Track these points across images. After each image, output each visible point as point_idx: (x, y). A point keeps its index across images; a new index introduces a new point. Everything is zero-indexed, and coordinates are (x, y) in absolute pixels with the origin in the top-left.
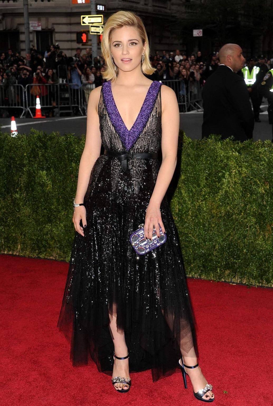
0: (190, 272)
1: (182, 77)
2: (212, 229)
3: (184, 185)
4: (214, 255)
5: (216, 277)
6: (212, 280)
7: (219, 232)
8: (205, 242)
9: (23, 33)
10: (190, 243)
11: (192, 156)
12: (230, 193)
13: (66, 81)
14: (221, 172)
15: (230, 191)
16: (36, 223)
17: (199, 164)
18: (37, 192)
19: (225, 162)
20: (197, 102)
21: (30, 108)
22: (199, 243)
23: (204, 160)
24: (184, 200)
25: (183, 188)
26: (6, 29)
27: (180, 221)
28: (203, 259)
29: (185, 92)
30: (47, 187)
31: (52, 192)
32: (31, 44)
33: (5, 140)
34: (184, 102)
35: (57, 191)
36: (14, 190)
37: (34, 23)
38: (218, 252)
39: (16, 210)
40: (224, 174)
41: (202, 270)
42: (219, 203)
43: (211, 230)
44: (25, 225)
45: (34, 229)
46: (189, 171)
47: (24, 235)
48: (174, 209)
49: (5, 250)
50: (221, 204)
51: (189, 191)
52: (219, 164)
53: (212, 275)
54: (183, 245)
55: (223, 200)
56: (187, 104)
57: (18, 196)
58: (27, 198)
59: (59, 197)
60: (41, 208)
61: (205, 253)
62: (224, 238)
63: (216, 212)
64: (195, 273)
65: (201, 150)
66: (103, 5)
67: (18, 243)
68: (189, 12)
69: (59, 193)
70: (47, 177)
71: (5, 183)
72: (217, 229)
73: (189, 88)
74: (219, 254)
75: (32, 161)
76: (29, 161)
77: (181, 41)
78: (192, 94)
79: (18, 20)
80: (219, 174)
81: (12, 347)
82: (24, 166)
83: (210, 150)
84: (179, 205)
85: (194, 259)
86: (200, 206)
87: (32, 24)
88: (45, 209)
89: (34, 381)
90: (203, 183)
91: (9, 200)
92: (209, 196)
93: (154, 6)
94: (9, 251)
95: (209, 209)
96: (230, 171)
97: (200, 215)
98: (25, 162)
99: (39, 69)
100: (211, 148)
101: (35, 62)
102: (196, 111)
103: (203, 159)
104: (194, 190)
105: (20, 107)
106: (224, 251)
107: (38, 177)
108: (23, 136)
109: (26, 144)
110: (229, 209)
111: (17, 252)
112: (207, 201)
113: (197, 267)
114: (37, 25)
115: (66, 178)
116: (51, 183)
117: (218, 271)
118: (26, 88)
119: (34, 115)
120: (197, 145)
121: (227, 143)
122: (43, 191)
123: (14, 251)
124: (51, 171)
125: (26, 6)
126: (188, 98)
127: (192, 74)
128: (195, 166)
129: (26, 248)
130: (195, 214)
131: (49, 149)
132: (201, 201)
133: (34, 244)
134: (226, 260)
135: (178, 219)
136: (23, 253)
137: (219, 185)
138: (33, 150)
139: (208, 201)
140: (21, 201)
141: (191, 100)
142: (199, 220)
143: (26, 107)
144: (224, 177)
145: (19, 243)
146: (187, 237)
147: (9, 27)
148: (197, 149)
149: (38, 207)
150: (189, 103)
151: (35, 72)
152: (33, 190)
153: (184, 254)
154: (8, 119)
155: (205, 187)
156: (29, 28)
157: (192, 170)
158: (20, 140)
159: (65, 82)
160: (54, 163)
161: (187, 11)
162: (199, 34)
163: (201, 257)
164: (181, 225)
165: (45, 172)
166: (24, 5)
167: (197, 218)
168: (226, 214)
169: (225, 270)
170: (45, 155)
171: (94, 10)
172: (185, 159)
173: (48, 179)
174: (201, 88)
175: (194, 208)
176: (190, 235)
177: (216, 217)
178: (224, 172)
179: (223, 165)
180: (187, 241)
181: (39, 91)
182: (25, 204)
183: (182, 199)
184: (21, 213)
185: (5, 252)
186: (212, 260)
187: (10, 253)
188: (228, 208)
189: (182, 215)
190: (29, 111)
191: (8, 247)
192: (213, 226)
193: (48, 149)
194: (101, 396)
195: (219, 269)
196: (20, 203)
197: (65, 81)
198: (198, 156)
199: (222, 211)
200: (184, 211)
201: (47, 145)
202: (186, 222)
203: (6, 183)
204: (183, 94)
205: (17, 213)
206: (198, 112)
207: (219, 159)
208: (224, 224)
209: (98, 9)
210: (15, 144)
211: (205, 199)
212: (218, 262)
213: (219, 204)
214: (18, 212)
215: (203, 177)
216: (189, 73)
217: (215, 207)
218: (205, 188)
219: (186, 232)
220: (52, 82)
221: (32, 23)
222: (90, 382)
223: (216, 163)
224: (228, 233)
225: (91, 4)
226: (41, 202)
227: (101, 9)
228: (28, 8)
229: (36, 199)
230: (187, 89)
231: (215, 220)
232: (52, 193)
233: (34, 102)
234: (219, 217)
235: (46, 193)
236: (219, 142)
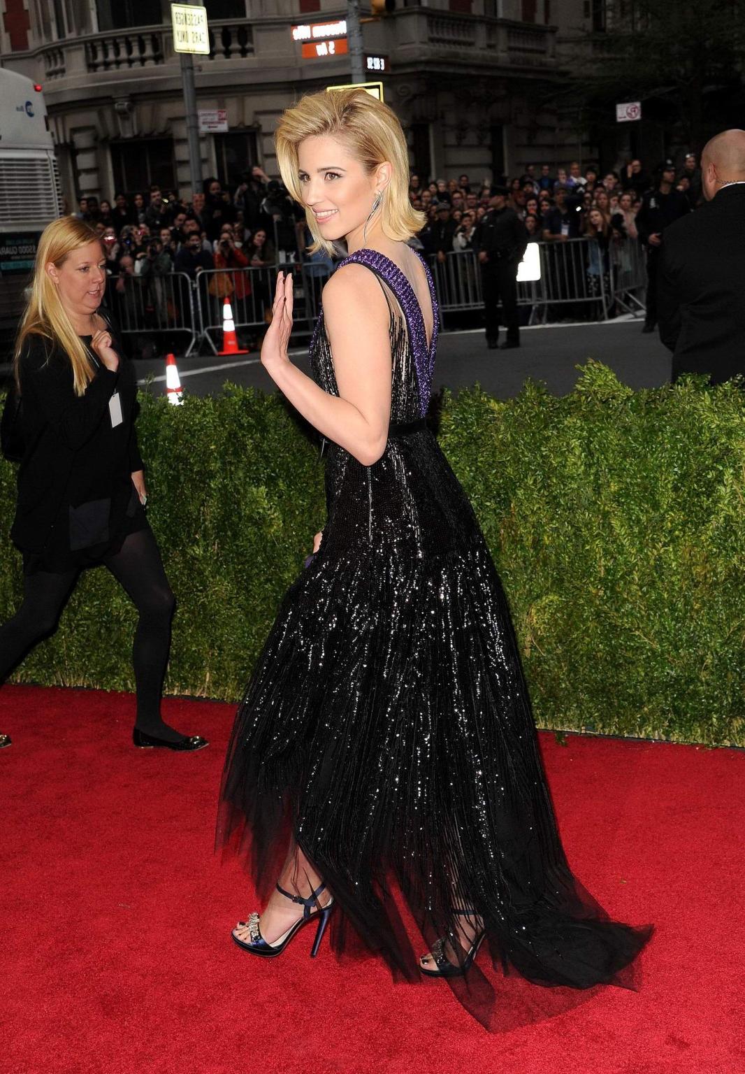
0: (641, 727)
1: (593, 231)
2: (695, 616)
3: (619, 506)
4: (702, 683)
5: (709, 736)
6: (697, 745)
7: (714, 623)
8: (676, 648)
9: (184, 141)
10: (638, 652)
11: (635, 433)
12: (737, 522)
13: (296, 258)
14: (713, 468)
15: (738, 516)
16: (247, 616)
17: (654, 452)
18: (247, 539)
19: (723, 444)
20: (633, 292)
21: (210, 332)
22: (662, 651)
23: (666, 441)
24: (618, 545)
25: (615, 515)
26: (140, 132)
27: (611, 598)
28: (675, 690)
29: (601, 267)
30: (271, 525)
31: (283, 538)
32: (205, 167)
33: (161, 415)
34: (599, 294)
35: (297, 535)
36: (189, 537)
37: (209, 114)
38: (712, 673)
39: (197, 587)
40: (721, 473)
41: (671, 721)
42: (710, 548)
43: (692, 618)
44: (220, 623)
45: (244, 632)
46: (629, 470)
47: (220, 649)
48: (595, 567)
49: (175, 686)
50: (715, 550)
51: (631, 521)
52: (706, 448)
53: (699, 731)
54: (620, 658)
55: (720, 539)
56: (606, 298)
57: (198, 551)
58: (221, 556)
59: (301, 551)
60: (258, 579)
61: (678, 676)
62: (726, 636)
63: (703, 573)
64: (654, 729)
65: (658, 415)
66: (380, 57)
67: (204, 667)
68: (602, 60)
69: (300, 541)
70: (269, 502)
71: (165, 521)
72: (708, 614)
73: (610, 256)
74: (715, 677)
75: (231, 463)
76: (224, 463)
77: (585, 137)
78: (621, 273)
79: (169, 109)
80: (708, 474)
81: (211, 922)
82: (212, 476)
83: (683, 413)
84: (606, 558)
85: (651, 694)
86: (661, 558)
87: (204, 117)
88: (268, 580)
89: (269, 1002)
90: (666, 500)
91: (178, 563)
92: (684, 532)
93: (510, 49)
94: (183, 688)
95: (684, 564)
96: (736, 466)
97: (663, 581)
98: (214, 466)
99: (226, 231)
100: (684, 408)
101: (217, 213)
102: (631, 316)
103: (664, 439)
104: (644, 519)
105: (183, 329)
106: (728, 670)
107: (246, 503)
108: (206, 401)
109: (214, 421)
110: (736, 562)
111: (203, 690)
112: (679, 545)
113: (659, 713)
114: (216, 118)
115: (316, 503)
116: (280, 516)
117: (714, 720)
118: (197, 280)
119: (220, 348)
120: (647, 403)
121: (725, 395)
122: (262, 538)
123: (196, 687)
124: (278, 485)
125: (188, 72)
126: (608, 282)
127: (618, 219)
128: (646, 456)
129: (226, 680)
130: (647, 579)
131: (272, 431)
132: (663, 546)
133: (243, 668)
134: (734, 692)
135: (605, 593)
136: (218, 692)
137: (706, 502)
138: (232, 435)
139: (681, 545)
140: (207, 564)
141: (615, 288)
142: (658, 593)
143: (198, 328)
144: (721, 482)
145: (208, 669)
146: (631, 638)
147: (146, 128)
148: (647, 414)
149: (250, 578)
150: (613, 295)
151: (219, 239)
152: (235, 536)
153: (623, 680)
154: (156, 361)
155: (671, 508)
156: (197, 127)
157: (639, 467)
158: (198, 411)
159: (292, 261)
160: (285, 467)
161: (600, 56)
162: (633, 114)
163: (667, 687)
164: (614, 607)
165: (263, 488)
166: (183, 69)
167: (655, 589)
168: (730, 575)
169: (731, 717)
170: (261, 447)
171: (360, 72)
172: (619, 440)
173: (271, 507)
174: (641, 255)
175: (645, 563)
176: (637, 633)
177: (704, 584)
178: (721, 468)
179: (717, 452)
180: (632, 647)
181: (230, 285)
182: (218, 573)
183: (614, 542)
184: (210, 593)
185: (173, 690)
186: (696, 693)
187: (187, 693)
188: (735, 560)
189: (615, 583)
190: (206, 339)
191: (181, 678)
192: (697, 607)
193: (268, 432)
194: (439, 1035)
195: (715, 716)
196: (205, 569)
197: (292, 256)
198: (653, 431)
199: (719, 570)
200: (619, 572)
201: (266, 421)
202: (627, 599)
203: (169, 520)
204: (597, 274)
205: (199, 594)
206: (636, 317)
207: (706, 436)
208: (724, 602)
209: (370, 66)
210: (186, 423)
211: (672, 541)
212: (712, 698)
213: (711, 551)
214: (201, 591)
215: (666, 485)
216: (608, 218)
217: (700, 558)
218: (672, 511)
219: (627, 626)
220: (261, 263)
221: (204, 115)
222: (407, 1001)
223: (698, 447)
224: (735, 623)
225: (352, 55)
226: (258, 565)
227: (377, 67)
228: (192, 77)
229: (245, 557)
230: (606, 261)
231: (702, 592)
232: (284, 541)
233: (218, 316)
234: (711, 585)
235: (267, 542)
236: (706, 393)
